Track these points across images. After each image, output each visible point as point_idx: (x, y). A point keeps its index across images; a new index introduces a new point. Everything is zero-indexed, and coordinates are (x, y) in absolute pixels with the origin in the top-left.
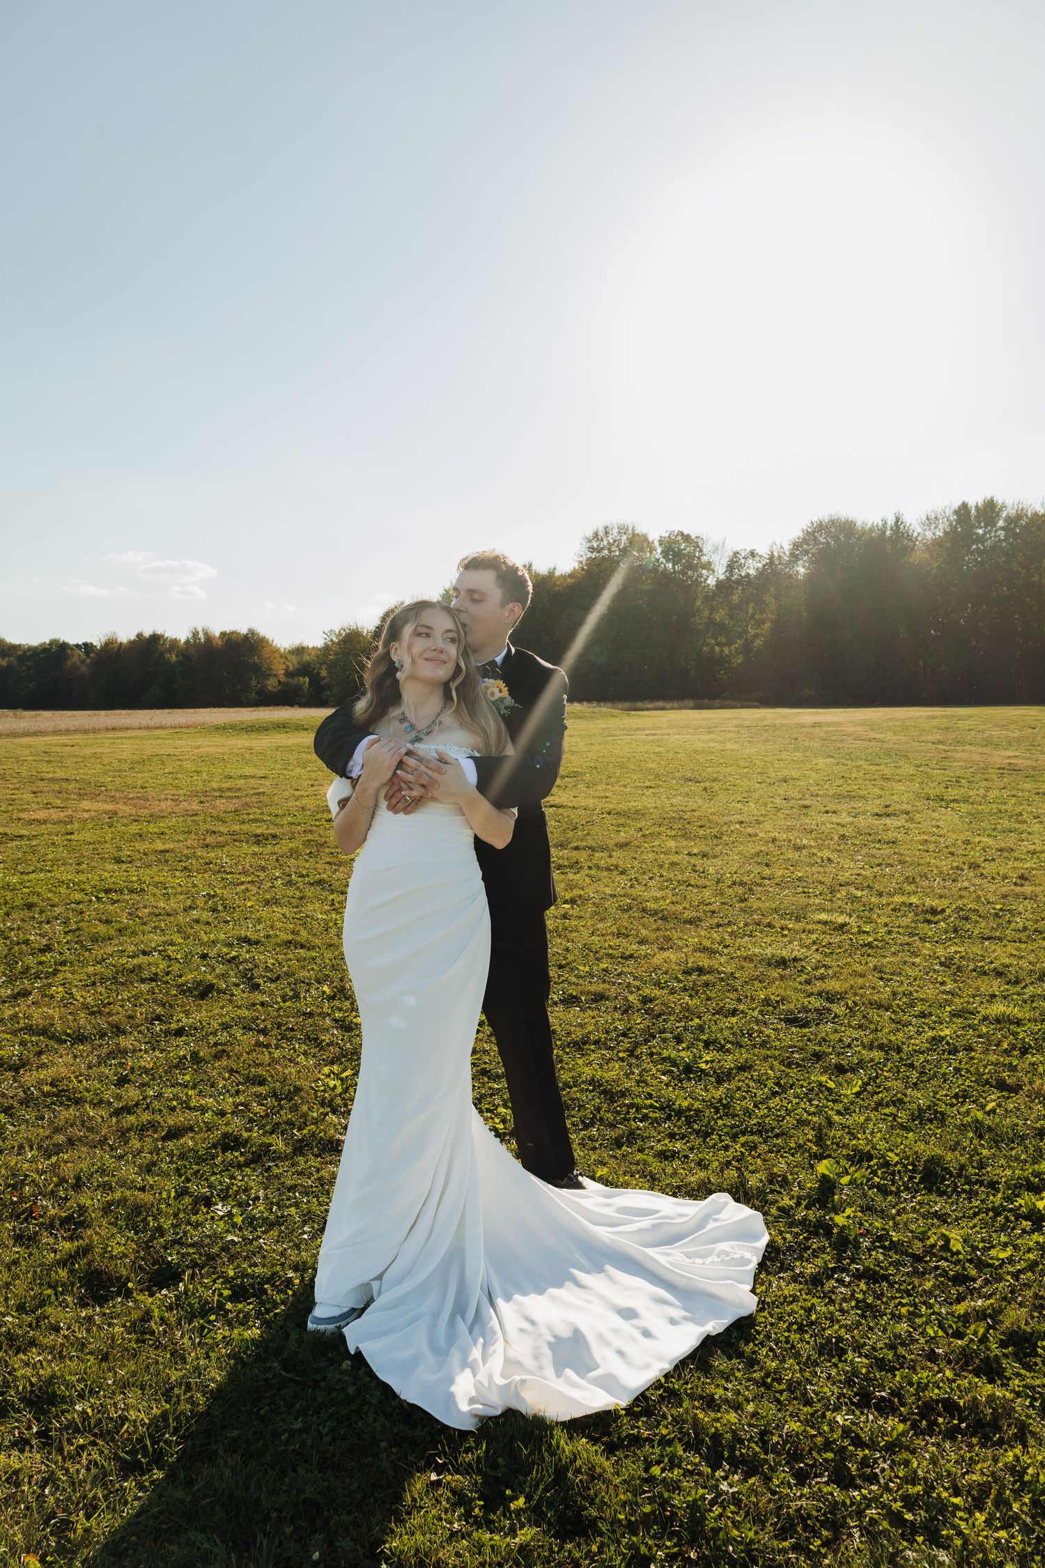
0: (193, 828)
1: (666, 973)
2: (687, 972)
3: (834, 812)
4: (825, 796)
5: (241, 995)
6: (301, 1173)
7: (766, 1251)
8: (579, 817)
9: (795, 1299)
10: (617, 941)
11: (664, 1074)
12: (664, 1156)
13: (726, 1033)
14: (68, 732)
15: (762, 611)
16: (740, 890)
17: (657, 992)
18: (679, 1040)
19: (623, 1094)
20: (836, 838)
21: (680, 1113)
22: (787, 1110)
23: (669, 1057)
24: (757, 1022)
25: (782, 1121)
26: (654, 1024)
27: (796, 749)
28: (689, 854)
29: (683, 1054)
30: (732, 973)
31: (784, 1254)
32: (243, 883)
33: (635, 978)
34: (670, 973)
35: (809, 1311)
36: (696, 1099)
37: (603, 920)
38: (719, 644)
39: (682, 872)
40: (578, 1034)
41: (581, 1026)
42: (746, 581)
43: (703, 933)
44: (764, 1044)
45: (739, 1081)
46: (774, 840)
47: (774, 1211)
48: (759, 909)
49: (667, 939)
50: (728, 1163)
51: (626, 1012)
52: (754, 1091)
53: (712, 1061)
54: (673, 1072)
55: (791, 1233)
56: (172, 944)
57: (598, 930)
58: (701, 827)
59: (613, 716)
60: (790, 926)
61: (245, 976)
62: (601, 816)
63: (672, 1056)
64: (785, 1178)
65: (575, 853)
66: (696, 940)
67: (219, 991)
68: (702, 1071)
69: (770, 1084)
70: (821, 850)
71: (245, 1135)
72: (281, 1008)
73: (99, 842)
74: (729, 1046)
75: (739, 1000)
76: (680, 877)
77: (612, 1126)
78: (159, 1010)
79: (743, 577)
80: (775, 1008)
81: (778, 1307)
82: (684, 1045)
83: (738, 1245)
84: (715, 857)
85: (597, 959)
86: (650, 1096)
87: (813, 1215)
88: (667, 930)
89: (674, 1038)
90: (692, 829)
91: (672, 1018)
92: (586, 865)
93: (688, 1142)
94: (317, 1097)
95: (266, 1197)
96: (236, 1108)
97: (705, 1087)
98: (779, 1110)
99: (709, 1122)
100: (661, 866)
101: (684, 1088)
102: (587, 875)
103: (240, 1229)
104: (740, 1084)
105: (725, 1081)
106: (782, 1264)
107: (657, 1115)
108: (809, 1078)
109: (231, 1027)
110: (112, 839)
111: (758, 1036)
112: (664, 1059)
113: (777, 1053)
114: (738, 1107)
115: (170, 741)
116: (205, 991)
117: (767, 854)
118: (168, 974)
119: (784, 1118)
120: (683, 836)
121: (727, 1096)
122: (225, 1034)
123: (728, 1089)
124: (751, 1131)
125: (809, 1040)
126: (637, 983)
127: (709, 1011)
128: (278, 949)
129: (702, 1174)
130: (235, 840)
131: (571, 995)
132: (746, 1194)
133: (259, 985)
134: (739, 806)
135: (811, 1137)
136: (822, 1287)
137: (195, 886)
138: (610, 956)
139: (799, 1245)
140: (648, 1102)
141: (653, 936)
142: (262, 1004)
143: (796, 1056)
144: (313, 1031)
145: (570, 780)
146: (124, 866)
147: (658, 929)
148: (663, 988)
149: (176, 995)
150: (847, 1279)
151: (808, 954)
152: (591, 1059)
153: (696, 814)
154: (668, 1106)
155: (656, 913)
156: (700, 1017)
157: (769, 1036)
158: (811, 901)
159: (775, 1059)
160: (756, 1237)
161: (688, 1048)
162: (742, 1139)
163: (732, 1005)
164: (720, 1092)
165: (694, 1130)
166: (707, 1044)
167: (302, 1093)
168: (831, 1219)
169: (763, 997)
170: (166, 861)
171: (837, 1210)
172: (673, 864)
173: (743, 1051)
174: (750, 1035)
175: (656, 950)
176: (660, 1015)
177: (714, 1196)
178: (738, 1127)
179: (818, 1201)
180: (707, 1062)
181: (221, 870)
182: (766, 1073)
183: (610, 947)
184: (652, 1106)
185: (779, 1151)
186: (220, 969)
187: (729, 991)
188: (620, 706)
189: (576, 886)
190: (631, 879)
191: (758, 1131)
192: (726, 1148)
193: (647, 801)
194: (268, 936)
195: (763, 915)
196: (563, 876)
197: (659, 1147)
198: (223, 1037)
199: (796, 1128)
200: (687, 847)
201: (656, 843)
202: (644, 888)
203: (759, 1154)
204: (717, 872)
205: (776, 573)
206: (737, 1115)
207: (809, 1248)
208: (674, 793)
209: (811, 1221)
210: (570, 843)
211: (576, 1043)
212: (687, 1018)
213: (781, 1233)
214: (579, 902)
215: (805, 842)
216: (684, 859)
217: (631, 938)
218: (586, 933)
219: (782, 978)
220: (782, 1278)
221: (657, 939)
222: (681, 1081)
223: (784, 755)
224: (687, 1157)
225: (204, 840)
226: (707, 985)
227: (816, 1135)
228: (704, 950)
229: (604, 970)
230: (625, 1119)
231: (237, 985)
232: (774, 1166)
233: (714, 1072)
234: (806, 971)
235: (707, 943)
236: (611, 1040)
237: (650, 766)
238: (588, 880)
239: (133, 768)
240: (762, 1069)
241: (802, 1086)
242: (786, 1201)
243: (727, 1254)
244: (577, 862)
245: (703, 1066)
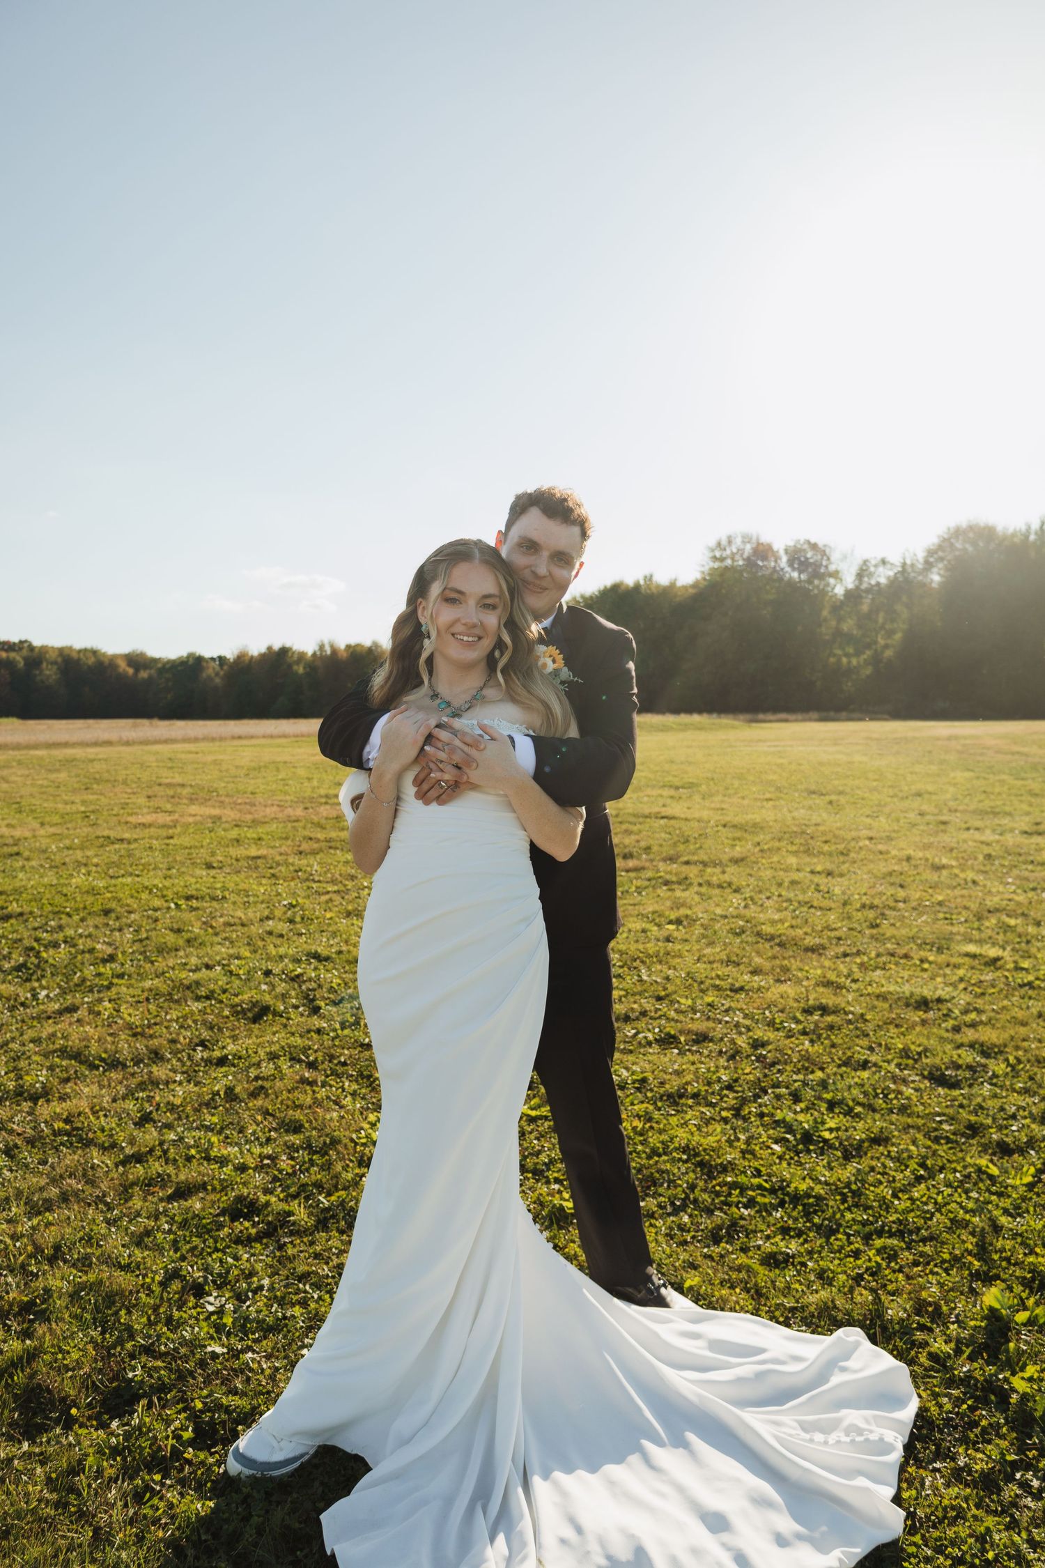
0: (291, 834)
1: (782, 1011)
2: (808, 1011)
3: (977, 829)
4: (964, 812)
5: (298, 1019)
6: (317, 1256)
7: (915, 1426)
8: (691, 829)
9: (960, 1515)
10: (727, 970)
11: (776, 1142)
12: (774, 1261)
13: (855, 1092)
14: (196, 740)
15: (893, 621)
16: (871, 914)
17: (771, 1035)
18: (796, 1098)
19: (724, 1169)
20: (981, 857)
21: (796, 1198)
22: (936, 1203)
23: (784, 1121)
24: (894, 1079)
25: (931, 1219)
26: (766, 1076)
27: (931, 762)
28: (812, 872)
29: (801, 1117)
30: (862, 1015)
31: (941, 1432)
32: (328, 892)
33: (746, 1016)
34: (787, 1011)
35: (982, 1539)
36: (819, 1182)
37: (711, 944)
38: (847, 655)
39: (804, 892)
40: (673, 1085)
41: (678, 1073)
42: (877, 590)
43: (827, 963)
44: (903, 1110)
45: (872, 1158)
46: (908, 859)
47: (923, 1359)
48: (893, 937)
49: (786, 970)
50: (858, 1279)
51: (732, 1057)
52: (893, 1173)
53: (838, 1129)
54: (787, 1140)
55: (949, 1395)
56: (238, 958)
57: (704, 956)
58: (826, 842)
59: (733, 727)
60: (931, 958)
61: (307, 997)
62: (716, 829)
63: (788, 1119)
64: (938, 1307)
65: (685, 868)
66: (819, 972)
67: (276, 1013)
68: (825, 1141)
69: (913, 1165)
70: (963, 870)
71: (263, 1199)
72: (337, 1036)
73: (196, 847)
74: (858, 1109)
75: (871, 1049)
76: (801, 898)
77: (710, 1212)
78: (205, 1034)
79: (872, 586)
80: (916, 1061)
81: (934, 1527)
82: (803, 1105)
83: (875, 1417)
84: (841, 875)
85: (702, 991)
86: (758, 1173)
87: (981, 1370)
88: (784, 958)
89: (790, 1094)
90: (817, 844)
91: (788, 1068)
92: (696, 881)
93: (806, 1241)
94: (356, 1152)
95: (272, 1289)
96: (262, 1161)
97: (829, 1163)
98: (926, 1204)
99: (834, 1213)
100: (780, 885)
101: (801, 1164)
102: (697, 893)
103: (228, 1334)
104: (874, 1163)
105: (853, 1157)
106: (938, 1446)
107: (766, 1200)
108: (963, 1159)
109: (278, 1057)
110: (209, 844)
111: (896, 1098)
112: (777, 1123)
113: (920, 1122)
114: (870, 1194)
115: (290, 749)
116: (259, 1013)
117: (901, 874)
118: (224, 991)
119: (933, 1215)
120: (805, 852)
121: (857, 1179)
122: (271, 1066)
123: (858, 1170)
124: (890, 1231)
125: (961, 1106)
126: (748, 1022)
127: (833, 1061)
128: (347, 968)
129: (824, 1294)
130: (330, 848)
131: (668, 1034)
132: (884, 1329)
133: (319, 1008)
134: (869, 821)
135: (970, 1247)
136: (999, 1495)
137: (278, 894)
138: (717, 988)
139: (962, 1419)
140: (756, 1181)
141: (767, 965)
142: (319, 1031)
143: (946, 1127)
144: (367, 1066)
145: (685, 791)
146: (213, 872)
147: (774, 957)
148: (778, 1030)
149: (228, 1017)
150: (1036, 1483)
151: (955, 994)
152: (688, 1117)
153: (821, 828)
154: (782, 1188)
155: (772, 938)
156: (822, 1069)
157: (908, 1098)
158: (955, 929)
159: (918, 1129)
160: (901, 1403)
161: (808, 1109)
162: (879, 1243)
163: (863, 1055)
164: (847, 1173)
165: (814, 1225)
166: (831, 1105)
167: (340, 1148)
168: (1006, 1380)
169: (900, 1046)
170: (256, 868)
171: (1014, 1365)
172: (793, 883)
173: (877, 1116)
174: (886, 1096)
175: (771, 981)
176: (773, 1064)
177: (841, 1332)
178: (872, 1223)
179: (985, 1347)
180: (831, 1130)
181: (309, 878)
182: (907, 1150)
183: (718, 976)
184: (760, 1187)
185: (928, 1264)
186: (281, 987)
187: (858, 1037)
188: (741, 717)
189: (683, 905)
190: (745, 899)
191: (899, 1231)
192: (857, 1254)
193: (766, 814)
194: (340, 952)
195: (898, 944)
196: (669, 893)
197: (768, 1247)
198: (267, 1068)
199: (950, 1230)
200: (809, 864)
201: (775, 859)
202: (759, 909)
203: (901, 1267)
204: (844, 893)
205: (907, 581)
206: (871, 1207)
207: (976, 1424)
208: (796, 805)
209: (976, 1380)
210: (679, 857)
211: (670, 1096)
212: (807, 1069)
213: (935, 1396)
214: (685, 923)
215: (944, 861)
216: (805, 877)
217: (742, 967)
218: (690, 959)
219: (924, 1022)
220: (938, 1470)
221: (773, 968)
222: (797, 1153)
223: (918, 768)
224: (804, 1265)
225: (299, 846)
226: (831, 1027)
227: (977, 1245)
228: (828, 984)
229: (709, 1005)
230: (725, 1203)
231: (296, 1007)
232: (923, 1288)
233: (841, 1144)
234: (953, 1015)
235: (832, 976)
236: (713, 1093)
237: (771, 777)
238: (697, 898)
239: (248, 775)
240: (902, 1143)
241: (955, 1171)
242: (940, 1345)
243: (860, 1432)
244: (686, 878)
245: (827, 1135)
